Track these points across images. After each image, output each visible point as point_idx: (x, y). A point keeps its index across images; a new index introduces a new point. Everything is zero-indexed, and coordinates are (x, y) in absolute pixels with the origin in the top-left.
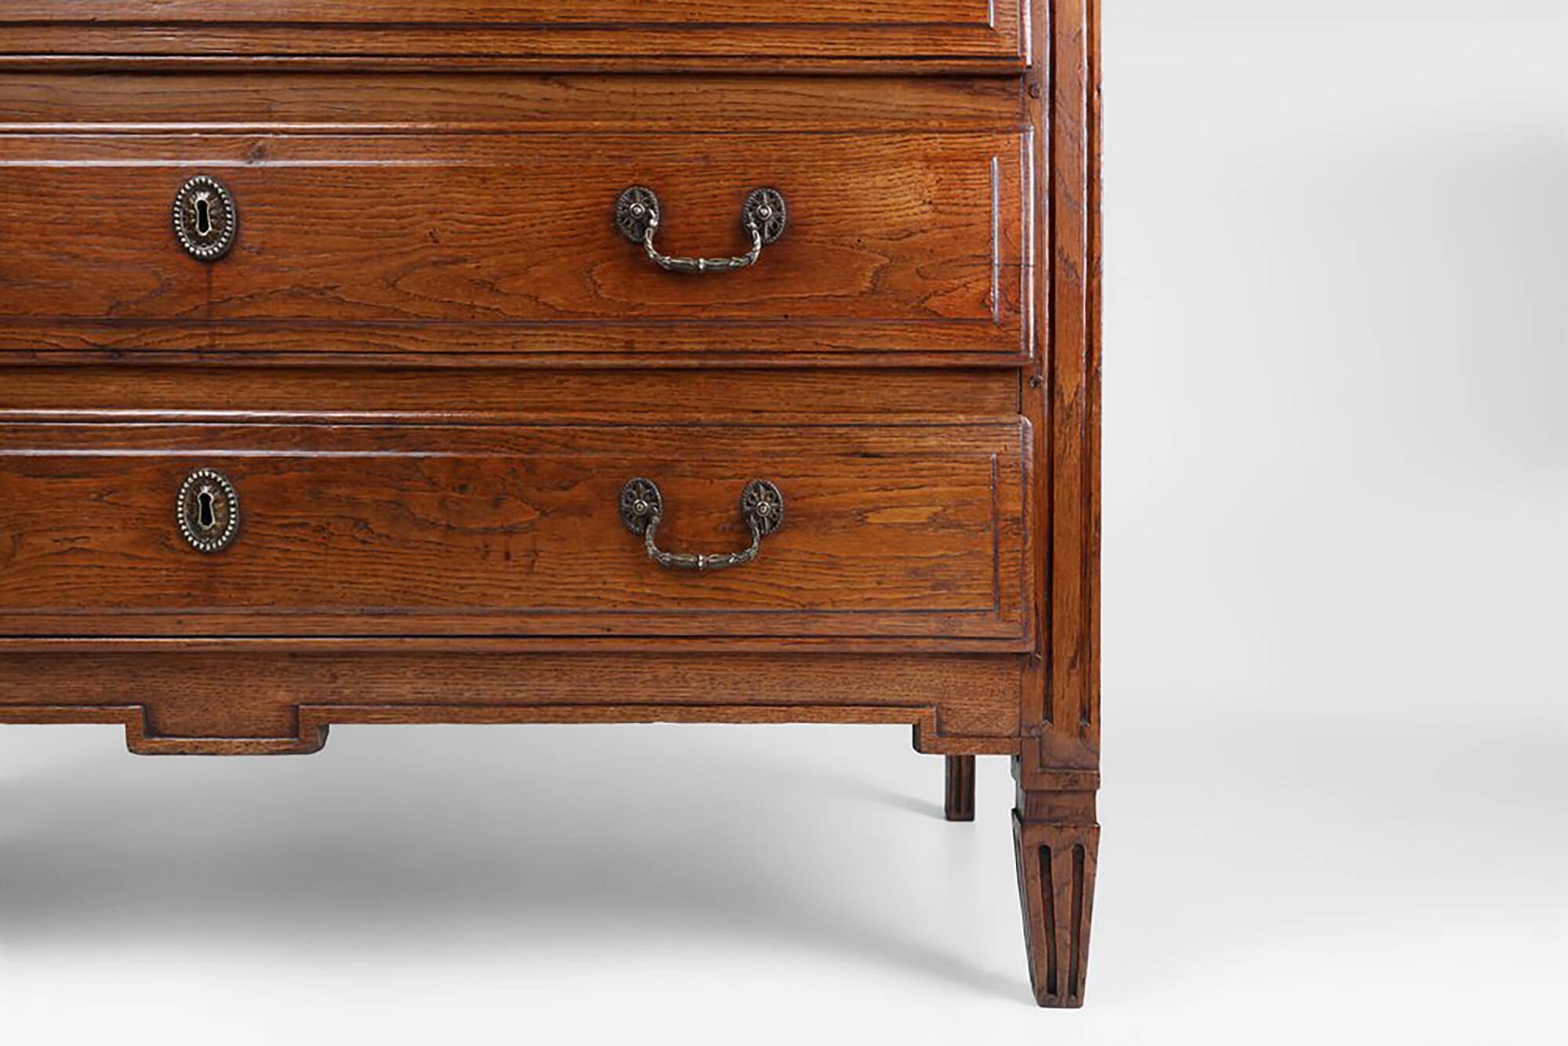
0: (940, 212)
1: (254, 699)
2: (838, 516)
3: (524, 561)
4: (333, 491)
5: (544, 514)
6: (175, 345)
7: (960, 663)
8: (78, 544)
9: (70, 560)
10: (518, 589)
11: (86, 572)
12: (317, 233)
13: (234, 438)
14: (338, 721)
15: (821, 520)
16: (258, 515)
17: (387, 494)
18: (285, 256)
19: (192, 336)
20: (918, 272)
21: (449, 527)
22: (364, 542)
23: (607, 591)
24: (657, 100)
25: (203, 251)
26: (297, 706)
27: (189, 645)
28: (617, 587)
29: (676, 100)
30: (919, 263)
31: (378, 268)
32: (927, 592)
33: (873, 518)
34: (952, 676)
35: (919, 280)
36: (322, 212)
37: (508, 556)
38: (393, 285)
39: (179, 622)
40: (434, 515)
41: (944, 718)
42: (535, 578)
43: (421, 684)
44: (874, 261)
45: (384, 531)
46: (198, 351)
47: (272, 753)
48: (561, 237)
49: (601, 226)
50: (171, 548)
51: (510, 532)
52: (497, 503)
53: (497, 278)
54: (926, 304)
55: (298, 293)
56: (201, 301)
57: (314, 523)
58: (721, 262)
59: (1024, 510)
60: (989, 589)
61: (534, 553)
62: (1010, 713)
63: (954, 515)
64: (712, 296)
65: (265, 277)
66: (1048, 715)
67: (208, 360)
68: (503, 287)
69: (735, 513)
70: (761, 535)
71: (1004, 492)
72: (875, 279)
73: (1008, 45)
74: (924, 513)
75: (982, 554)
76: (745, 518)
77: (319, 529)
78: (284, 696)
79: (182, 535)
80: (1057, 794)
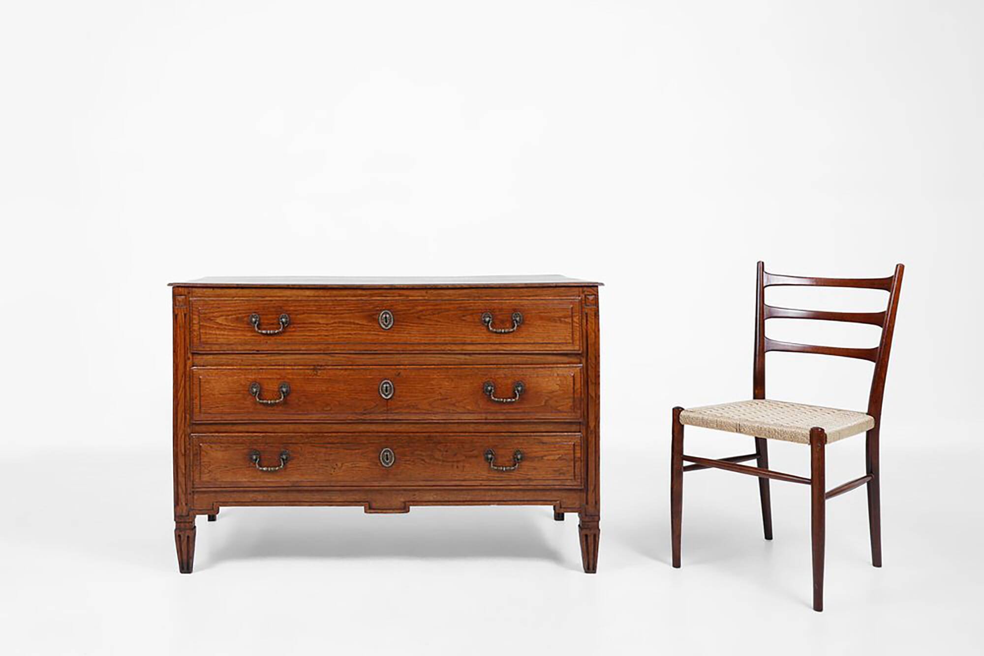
0: (561, 387)
1: (395, 500)
2: (537, 458)
3: (462, 468)
4: (416, 453)
5: (466, 457)
6: (378, 418)
7: (565, 491)
8: (357, 465)
9: (355, 469)
10: (460, 475)
11: (358, 472)
12: (413, 393)
14: (411, 506)
15: (532, 459)
16: (399, 458)
17: (429, 453)
18: (405, 398)
19: (382, 416)
20: (556, 401)
21: (444, 461)
22: (424, 464)
23: (481, 475)
24: (492, 359)
25: (386, 397)
26: (405, 502)
27: (382, 488)
28: (483, 474)
29: (497, 359)
30: (556, 398)
32: (558, 475)
33: (545, 458)
34: (564, 494)
35: (556, 403)
36: (414, 388)
37: (458, 467)
38: (431, 405)
39: (379, 483)
40: (441, 458)
41: (562, 504)
42: (464, 472)
44: (545, 398)
46: (384, 420)
47: (400, 513)
48: (471, 393)
49: (480, 391)
50: (378, 466)
51: (458, 462)
52: (455, 455)
54: (558, 408)
55: (408, 406)
56: (385, 408)
57: (412, 460)
58: (509, 400)
59: (581, 456)
60: (573, 474)
61: (464, 467)
62: (578, 503)
63: (564, 457)
64: (506, 407)
65: (400, 403)
66: (587, 503)
67: (386, 421)
68: (457, 404)
69: (512, 457)
70: (518, 463)
71: (576, 451)
72: (545, 403)
73: (577, 348)
74: (557, 457)
75: (571, 466)
76: (514, 458)
77: (413, 461)
78: (402, 500)
79: (381, 463)
80: (589, 522)
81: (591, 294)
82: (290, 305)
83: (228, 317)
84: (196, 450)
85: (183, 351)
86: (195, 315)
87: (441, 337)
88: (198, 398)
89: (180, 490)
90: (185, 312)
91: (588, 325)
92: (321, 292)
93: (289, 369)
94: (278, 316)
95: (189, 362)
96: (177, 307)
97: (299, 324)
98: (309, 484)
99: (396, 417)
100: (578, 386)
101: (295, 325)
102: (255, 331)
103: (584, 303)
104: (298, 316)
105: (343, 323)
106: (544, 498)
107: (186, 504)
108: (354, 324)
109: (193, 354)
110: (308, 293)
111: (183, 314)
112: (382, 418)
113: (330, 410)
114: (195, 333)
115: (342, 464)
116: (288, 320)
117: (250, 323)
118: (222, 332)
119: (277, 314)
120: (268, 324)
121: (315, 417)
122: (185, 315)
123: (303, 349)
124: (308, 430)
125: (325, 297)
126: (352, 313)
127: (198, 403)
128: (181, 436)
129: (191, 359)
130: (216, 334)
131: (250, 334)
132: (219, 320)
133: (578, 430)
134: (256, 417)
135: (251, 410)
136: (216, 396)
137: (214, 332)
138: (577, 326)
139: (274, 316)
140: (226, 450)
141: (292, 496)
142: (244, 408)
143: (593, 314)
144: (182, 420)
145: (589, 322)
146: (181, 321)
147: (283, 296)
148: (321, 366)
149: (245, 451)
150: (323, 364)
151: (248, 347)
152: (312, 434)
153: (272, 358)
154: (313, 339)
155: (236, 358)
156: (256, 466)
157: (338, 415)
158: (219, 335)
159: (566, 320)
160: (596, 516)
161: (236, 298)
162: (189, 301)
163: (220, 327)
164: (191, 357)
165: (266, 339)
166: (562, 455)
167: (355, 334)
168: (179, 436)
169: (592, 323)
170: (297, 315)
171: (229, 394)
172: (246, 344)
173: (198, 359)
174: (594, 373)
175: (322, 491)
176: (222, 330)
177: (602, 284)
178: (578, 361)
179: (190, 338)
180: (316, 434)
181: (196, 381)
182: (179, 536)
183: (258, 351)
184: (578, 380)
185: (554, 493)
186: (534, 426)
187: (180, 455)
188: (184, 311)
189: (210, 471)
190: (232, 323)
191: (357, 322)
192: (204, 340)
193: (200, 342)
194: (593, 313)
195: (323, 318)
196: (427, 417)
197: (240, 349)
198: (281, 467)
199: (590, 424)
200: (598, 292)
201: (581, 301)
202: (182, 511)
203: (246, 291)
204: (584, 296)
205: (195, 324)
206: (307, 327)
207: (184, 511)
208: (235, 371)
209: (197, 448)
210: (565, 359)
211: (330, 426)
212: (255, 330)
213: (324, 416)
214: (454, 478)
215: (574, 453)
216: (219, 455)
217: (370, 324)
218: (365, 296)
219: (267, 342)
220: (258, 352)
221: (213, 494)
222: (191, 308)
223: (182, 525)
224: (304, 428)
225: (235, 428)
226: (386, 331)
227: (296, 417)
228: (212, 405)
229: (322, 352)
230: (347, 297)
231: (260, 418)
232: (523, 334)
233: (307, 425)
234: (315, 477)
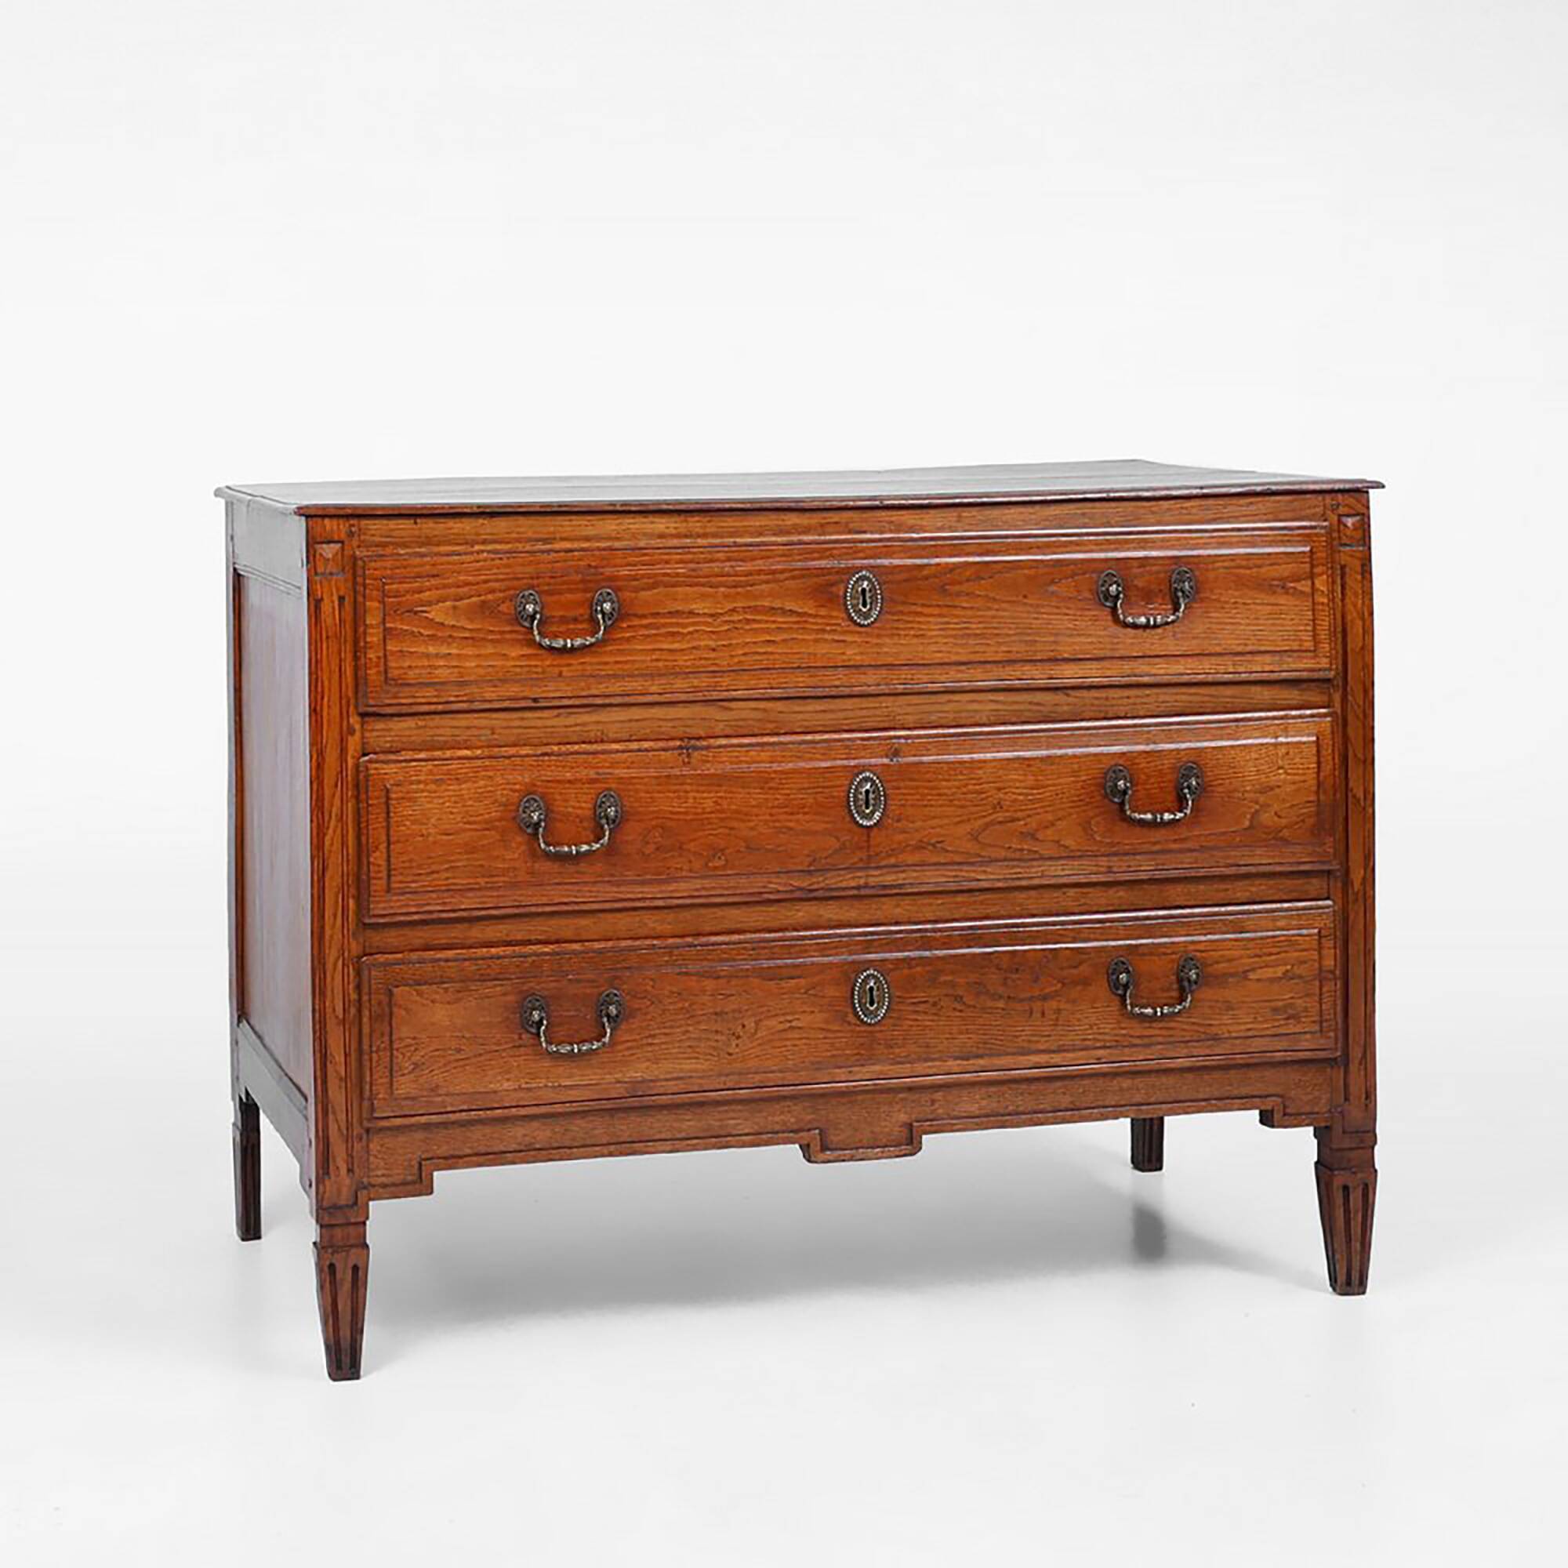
0: (1289, 774)
1: (885, 1120)
2: (1232, 975)
3: (1054, 1017)
4: (943, 979)
5: (1064, 984)
6: (844, 884)
7: (1296, 1067)
8: (794, 1024)
9: (790, 1035)
10: (1049, 1036)
11: (797, 1042)
12: (932, 806)
13: (881, 946)
14: (926, 1133)
15: (1221, 980)
16: (899, 997)
17: (973, 978)
18: (913, 822)
19: (853, 878)
20: (1276, 813)
21: (1009, 997)
22: (961, 1011)
23: (1100, 1034)
24: (1120, 702)
25: (865, 823)
26: (911, 1125)
27: (854, 1087)
28: (1107, 1031)
29: (1131, 701)
30: (1276, 807)
31: (968, 827)
32: (1282, 1022)
33: (1252, 976)
34: (1293, 1075)
35: (1276, 818)
36: (934, 792)
37: (1043, 1014)
38: (976, 839)
39: (850, 1072)
40: (1001, 990)
41: (1287, 1103)
42: (1060, 1028)
43: (984, 1103)
44: (1250, 807)
45: (972, 1003)
46: (858, 888)
47: (897, 1156)
48: (1073, 802)
49: (1096, 794)
50: (849, 1023)
51: (1045, 998)
52: (1036, 980)
53: (1037, 830)
54: (1281, 834)
55: (920, 847)
56: (863, 855)
57: (931, 1000)
58: (1167, 816)
59: (1335, 965)
60: (1317, 1018)
61: (1059, 1011)
62: (1325, 1097)
63: (1297, 971)
64: (1159, 835)
65: (901, 837)
66: (1346, 1099)
67: (863, 892)
68: (1040, 836)
69: (1174, 978)
70: (1192, 992)
71: (1325, 952)
72: (1251, 821)
73: (1324, 662)
74: (1280, 971)
75: (1314, 994)
76: (1180, 981)
77: (935, 1004)
78: (903, 1117)
79: (856, 1014)
80: (1351, 1149)
81: (1353, 512)
82: (618, 561)
83: (457, 603)
84: (380, 1003)
85: (336, 711)
86: (371, 600)
87: (999, 644)
88: (383, 847)
89: (333, 1128)
90: (342, 593)
91: (1347, 600)
92: (695, 524)
93: (618, 751)
94: (589, 595)
95: (353, 743)
96: (318, 578)
97: (644, 616)
98: (672, 1086)
99: (889, 879)
100: (1327, 768)
101: (636, 622)
102: (531, 643)
103: (1335, 538)
104: (644, 594)
105: (755, 610)
106: (1244, 1091)
107: (350, 1171)
108: (784, 612)
109: (363, 715)
110: (661, 524)
111: (335, 598)
112: (853, 884)
113: (724, 867)
114: (371, 655)
115: (757, 1023)
116: (616, 605)
117: (519, 617)
118: (444, 650)
119: (585, 591)
120: (563, 620)
121: (683, 888)
122: (341, 599)
123: (654, 689)
124: (667, 928)
125: (705, 536)
126: (776, 581)
127: (383, 863)
128: (335, 964)
129: (358, 734)
130: (428, 656)
131: (515, 652)
132: (436, 613)
133: (1326, 895)
134: (530, 898)
135: (522, 876)
136: (431, 839)
137: (422, 649)
138: (1323, 604)
139: (579, 596)
140: (458, 1000)
141: (625, 1127)
142: (504, 872)
143: (1359, 569)
144: (335, 916)
145: (1348, 592)
146: (329, 621)
147: (599, 538)
148: (699, 738)
149: (510, 998)
150: (703, 734)
151: (514, 690)
152: (678, 940)
153: (571, 720)
154: (682, 660)
155: (476, 723)
156: (541, 1043)
157: (743, 880)
158: (437, 655)
159: (1299, 586)
160: (1368, 1132)
161: (477, 548)
162: (354, 558)
163: (440, 633)
164: (357, 727)
165: (558, 666)
166: (1293, 966)
167: (784, 641)
168: (329, 966)
169: (1356, 594)
170: (637, 590)
171: (465, 830)
172: (504, 681)
173: (382, 733)
174: (1361, 732)
175: (701, 1104)
176: (443, 641)
177: (1380, 486)
178: (1325, 698)
179: (356, 669)
180: (689, 939)
181: (376, 799)
182: (332, 1266)
183: (535, 700)
184: (1327, 752)
185: (1269, 1073)
186: (1223, 886)
187: (331, 1024)
188: (338, 590)
189: (416, 1065)
190: (471, 621)
191: (789, 605)
192: (396, 672)
193: (386, 678)
194: (1357, 564)
195: (703, 596)
196: (966, 872)
197: (488, 696)
198: (606, 1040)
199: (1352, 876)
200: (1368, 508)
201: (1329, 531)
202: (339, 1191)
203: (501, 525)
204: (1336, 518)
205: (372, 626)
206: (664, 625)
207: (345, 1191)
208: (479, 763)
209: (382, 997)
210: (1293, 695)
211: (719, 912)
212: (535, 640)
213: (707, 883)
214: (1034, 1047)
215: (1321, 957)
216: (441, 1014)
217: (823, 612)
218: (807, 530)
219: (560, 674)
220: (535, 706)
221: (419, 1135)
222: (359, 580)
223: (338, 1232)
224: (652, 922)
225: (477, 933)
226: (863, 629)
227: (638, 891)
228: (420, 867)
229: (699, 696)
230: (761, 534)
231: (545, 900)
232: (1199, 628)
233: (663, 914)
234: (688, 1065)
